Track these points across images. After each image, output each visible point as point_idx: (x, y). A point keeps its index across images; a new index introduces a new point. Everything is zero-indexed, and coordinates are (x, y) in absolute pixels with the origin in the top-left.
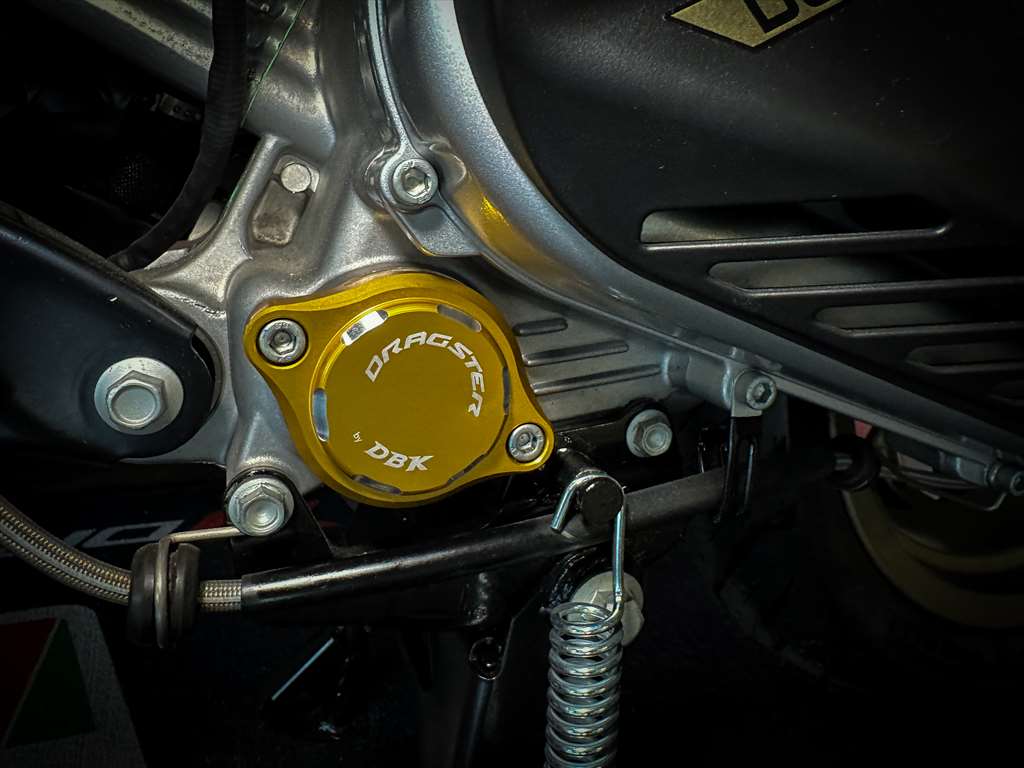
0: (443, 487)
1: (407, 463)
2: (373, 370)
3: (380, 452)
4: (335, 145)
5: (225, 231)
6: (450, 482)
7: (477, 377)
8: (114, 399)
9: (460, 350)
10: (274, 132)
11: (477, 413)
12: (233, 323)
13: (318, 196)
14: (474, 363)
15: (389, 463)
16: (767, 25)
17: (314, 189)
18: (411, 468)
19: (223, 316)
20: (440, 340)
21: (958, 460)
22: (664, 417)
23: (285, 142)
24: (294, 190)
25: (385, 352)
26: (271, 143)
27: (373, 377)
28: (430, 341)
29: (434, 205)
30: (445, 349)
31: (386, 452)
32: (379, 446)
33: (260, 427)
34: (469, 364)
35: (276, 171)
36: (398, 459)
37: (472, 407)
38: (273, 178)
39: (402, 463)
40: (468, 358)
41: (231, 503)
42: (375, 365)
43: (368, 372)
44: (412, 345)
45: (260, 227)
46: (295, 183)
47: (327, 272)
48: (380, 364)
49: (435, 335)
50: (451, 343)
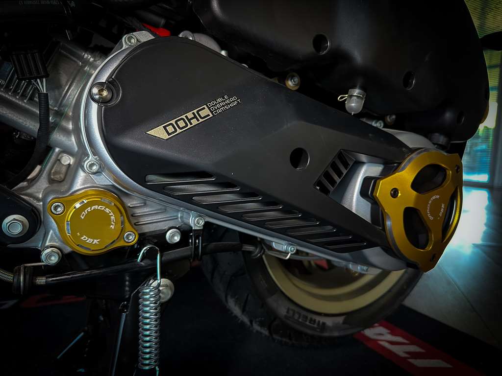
0: (103, 249)
1: (93, 242)
2: (83, 216)
3: (85, 238)
4: (77, 151)
5: (42, 178)
6: (106, 247)
7: (113, 218)
8: (8, 227)
9: (107, 210)
10: (58, 148)
11: (113, 228)
12: (44, 204)
13: (72, 166)
14: (112, 214)
15: (88, 241)
16: (169, 134)
17: (71, 163)
18: (94, 243)
19: (41, 203)
20: (102, 208)
21: (274, 243)
22: (179, 231)
23: (61, 150)
24: (65, 164)
25: (86, 211)
26: (57, 150)
27: (83, 218)
28: (99, 208)
29: (99, 172)
30: (103, 210)
31: (87, 238)
32: (85, 237)
33: (52, 235)
34: (110, 214)
35: (59, 158)
36: (90, 241)
37: (111, 226)
38: (58, 160)
39: (91, 241)
40: (110, 213)
41: (43, 255)
42: (83, 214)
43: (81, 216)
44: (94, 209)
45: (54, 175)
46: (65, 162)
47: (71, 190)
48: (85, 214)
49: (100, 207)
50: (105, 209)
